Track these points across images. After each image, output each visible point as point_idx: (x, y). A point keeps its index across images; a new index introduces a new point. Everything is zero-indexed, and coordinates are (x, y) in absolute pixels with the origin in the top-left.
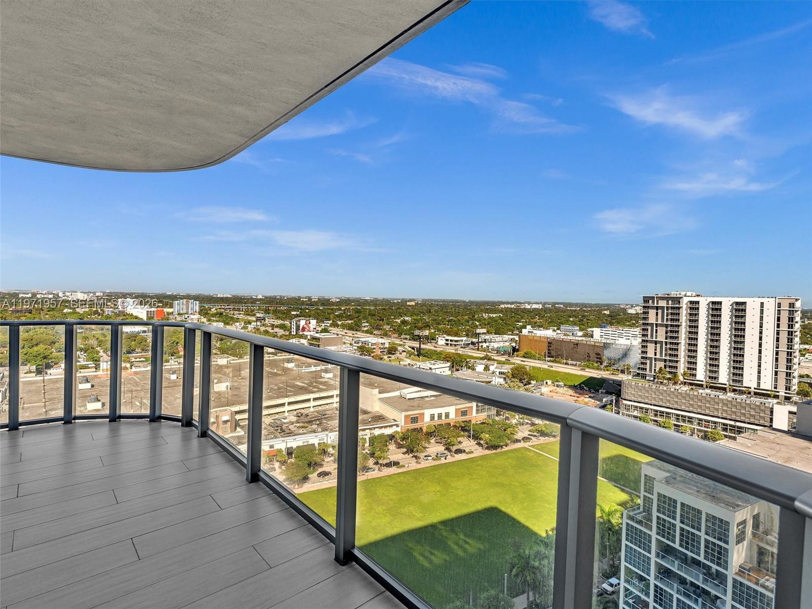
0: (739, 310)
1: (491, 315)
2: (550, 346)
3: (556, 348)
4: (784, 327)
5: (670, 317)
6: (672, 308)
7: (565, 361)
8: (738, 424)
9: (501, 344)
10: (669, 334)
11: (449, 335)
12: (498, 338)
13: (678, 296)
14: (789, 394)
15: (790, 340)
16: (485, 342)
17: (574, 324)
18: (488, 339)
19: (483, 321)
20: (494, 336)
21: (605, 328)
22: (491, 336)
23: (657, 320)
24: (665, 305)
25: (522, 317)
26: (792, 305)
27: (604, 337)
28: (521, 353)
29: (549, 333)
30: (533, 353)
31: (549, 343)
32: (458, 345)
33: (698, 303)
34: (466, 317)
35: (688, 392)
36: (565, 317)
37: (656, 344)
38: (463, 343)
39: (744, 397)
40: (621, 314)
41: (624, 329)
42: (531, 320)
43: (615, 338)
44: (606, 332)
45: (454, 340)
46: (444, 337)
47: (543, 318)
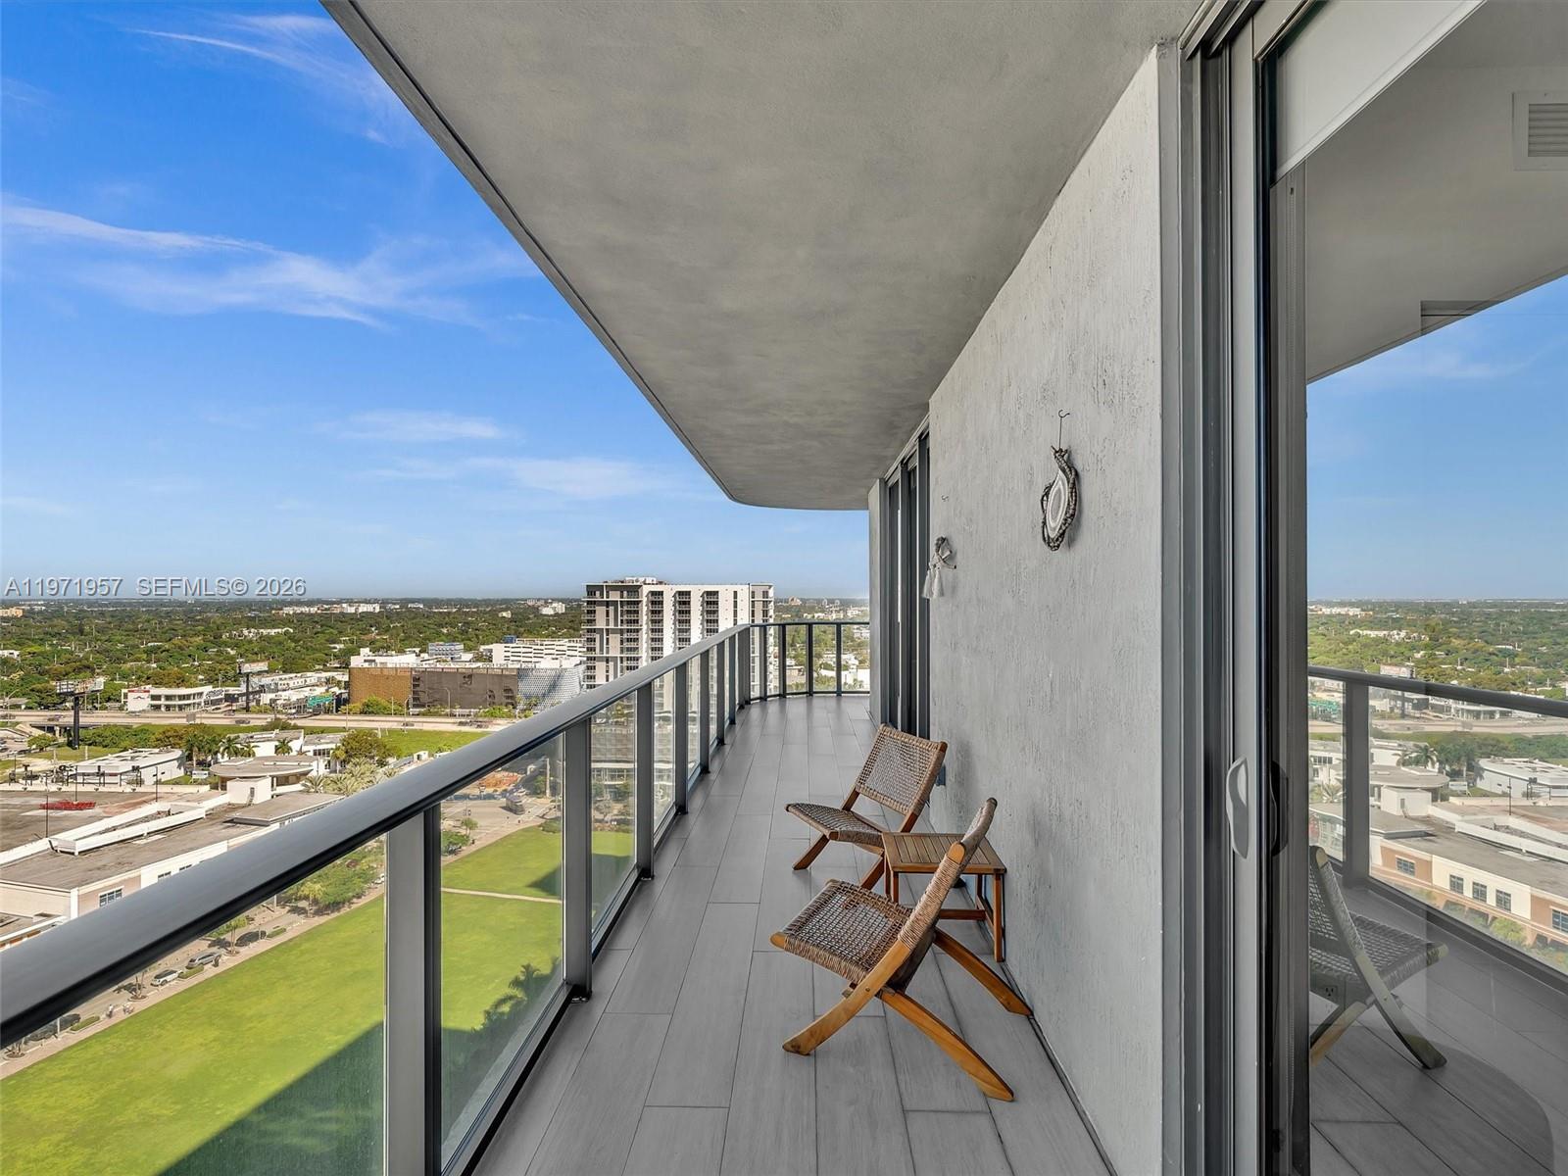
0: (711, 603)
2: (418, 685)
3: (430, 688)
5: (625, 617)
6: (628, 603)
7: (448, 710)
9: (306, 692)
10: (626, 645)
11: (157, 684)
12: (295, 680)
13: (635, 584)
16: (264, 692)
17: (453, 639)
18: (269, 686)
19: (247, 646)
20: (284, 677)
21: (512, 642)
22: (277, 678)
23: (608, 624)
24: (619, 600)
25: (340, 633)
26: (765, 594)
27: (512, 658)
28: (357, 705)
29: (408, 660)
30: (384, 702)
31: (416, 680)
32: (189, 705)
33: (661, 593)
34: (198, 640)
36: (432, 626)
37: (607, 662)
38: (202, 700)
41: (544, 643)
42: (363, 637)
43: (530, 660)
44: (513, 650)
45: (175, 696)
46: (148, 691)
47: (387, 630)
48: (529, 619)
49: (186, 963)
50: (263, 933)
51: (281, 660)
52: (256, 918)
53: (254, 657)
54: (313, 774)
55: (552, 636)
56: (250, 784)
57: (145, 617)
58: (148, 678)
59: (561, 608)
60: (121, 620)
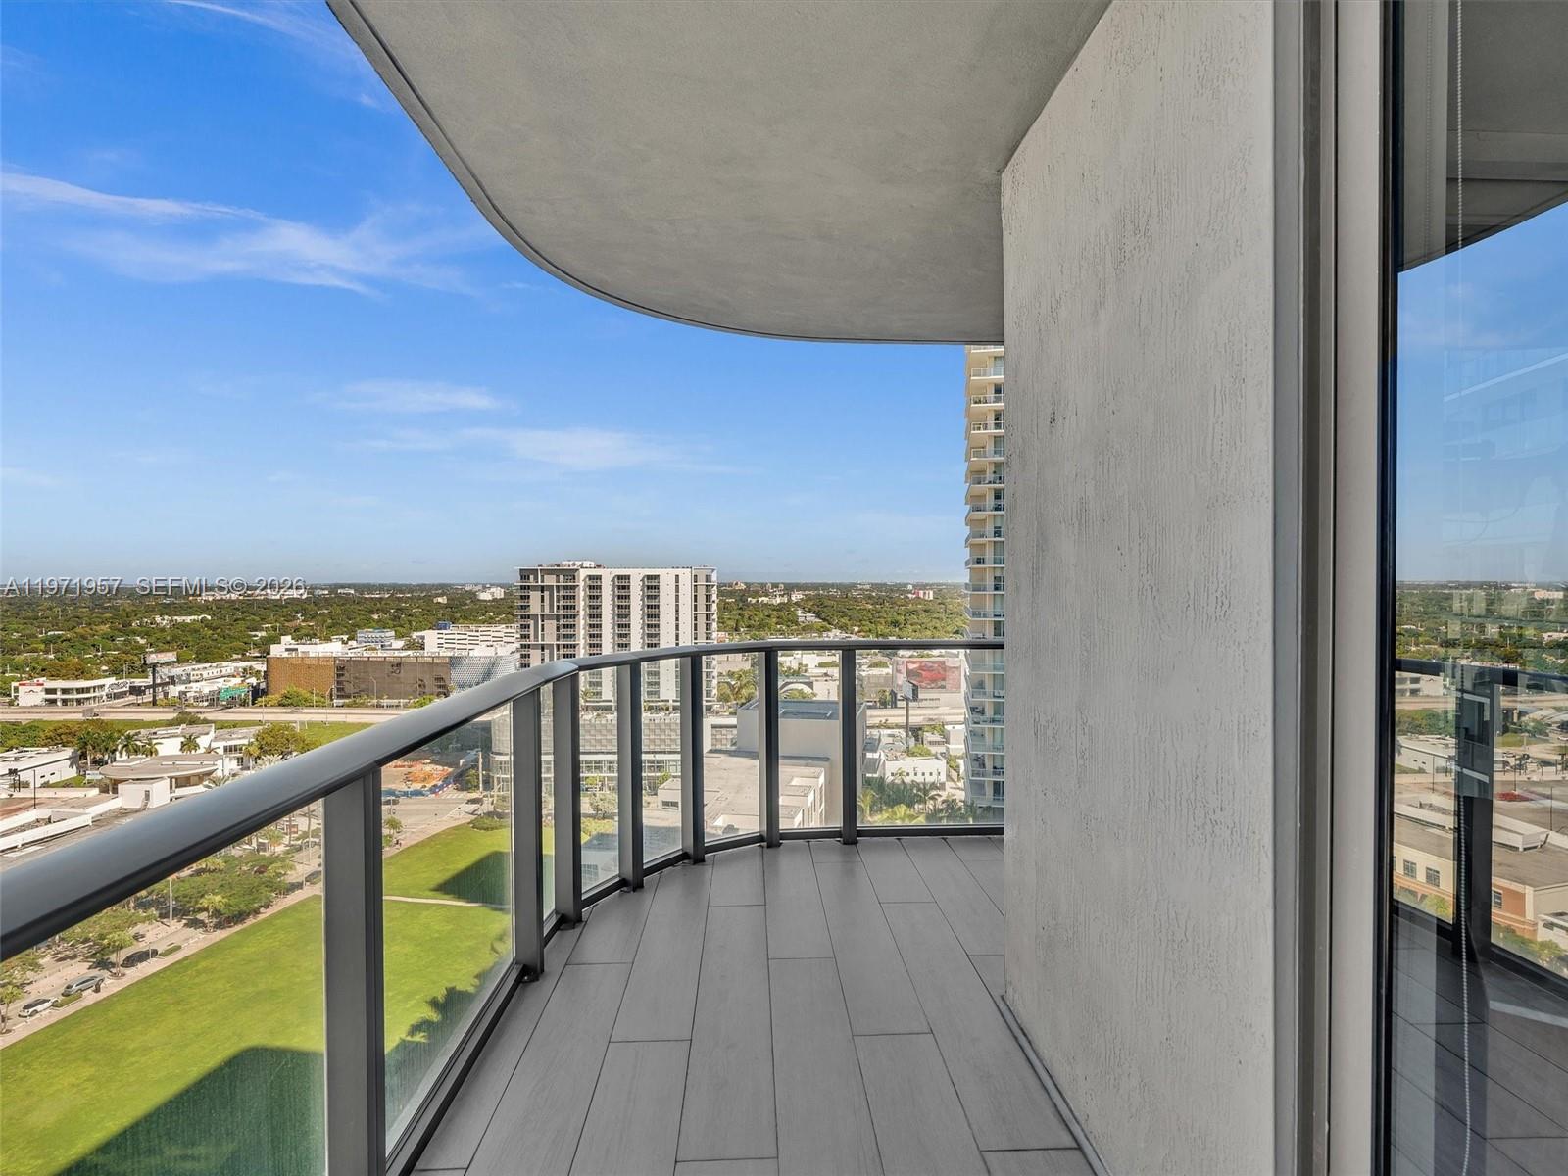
0: (652, 585)
1: (179, 619)
2: (342, 675)
3: (356, 678)
4: (702, 610)
5: (561, 603)
6: (565, 588)
7: (375, 701)
8: (659, 757)
9: (221, 684)
10: (562, 631)
11: (53, 676)
12: (208, 670)
13: (572, 567)
14: (710, 701)
15: (708, 627)
16: (174, 683)
17: (382, 625)
18: (179, 677)
19: (158, 635)
20: (196, 667)
21: (445, 629)
22: (189, 668)
23: (543, 610)
24: (555, 584)
25: (262, 620)
26: (708, 578)
27: (445, 645)
28: (275, 697)
29: (335, 648)
30: (304, 693)
31: (341, 669)
32: (88, 699)
33: (599, 578)
34: (105, 628)
35: (593, 721)
36: (362, 612)
37: (543, 649)
38: (104, 693)
39: (662, 715)
40: (468, 601)
41: (480, 629)
42: (287, 624)
43: (465, 647)
44: (445, 637)
45: (72, 689)
46: (42, 685)
47: (313, 617)
48: (466, 604)
49: (62, 990)
50: (155, 952)
51: (195, 649)
52: (148, 935)
53: (166, 646)
54: (219, 773)
55: (490, 621)
56: (145, 786)
57: (47, 604)
58: (43, 670)
59: (499, 593)
60: (20, 607)
